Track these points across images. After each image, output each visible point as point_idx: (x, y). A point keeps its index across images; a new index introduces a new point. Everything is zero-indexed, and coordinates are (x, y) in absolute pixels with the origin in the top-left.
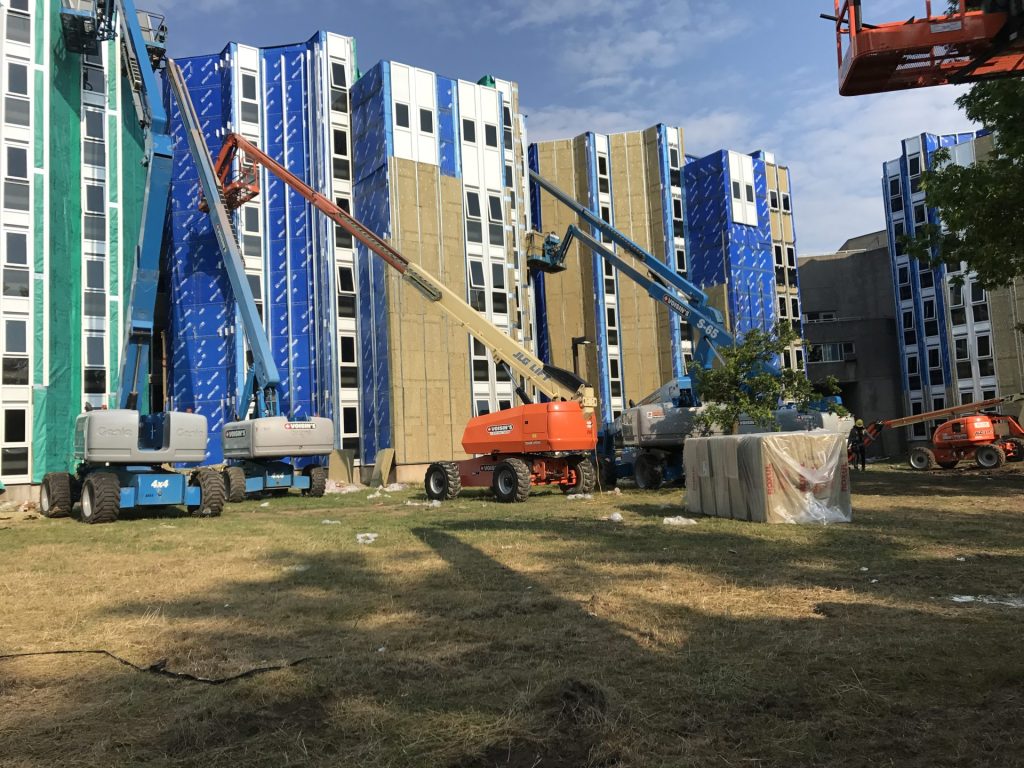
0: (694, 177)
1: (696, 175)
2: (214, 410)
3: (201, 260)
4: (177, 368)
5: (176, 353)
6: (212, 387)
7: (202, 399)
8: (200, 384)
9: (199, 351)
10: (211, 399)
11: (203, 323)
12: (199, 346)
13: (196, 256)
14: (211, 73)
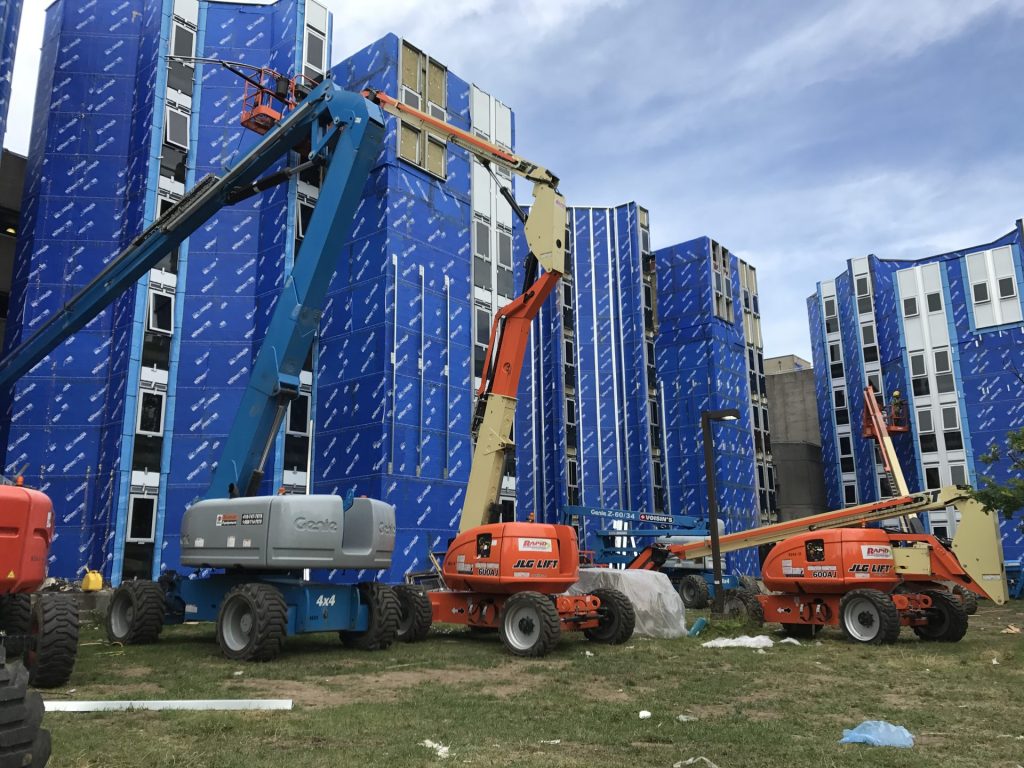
0: (668, 264)
1: (671, 262)
2: (71, 491)
3: (79, 267)
4: (17, 421)
5: (17, 399)
6: (73, 454)
7: (53, 472)
8: (53, 448)
9: (58, 399)
10: (68, 472)
11: (70, 358)
12: (59, 391)
13: (71, 260)
14: (125, 19)
